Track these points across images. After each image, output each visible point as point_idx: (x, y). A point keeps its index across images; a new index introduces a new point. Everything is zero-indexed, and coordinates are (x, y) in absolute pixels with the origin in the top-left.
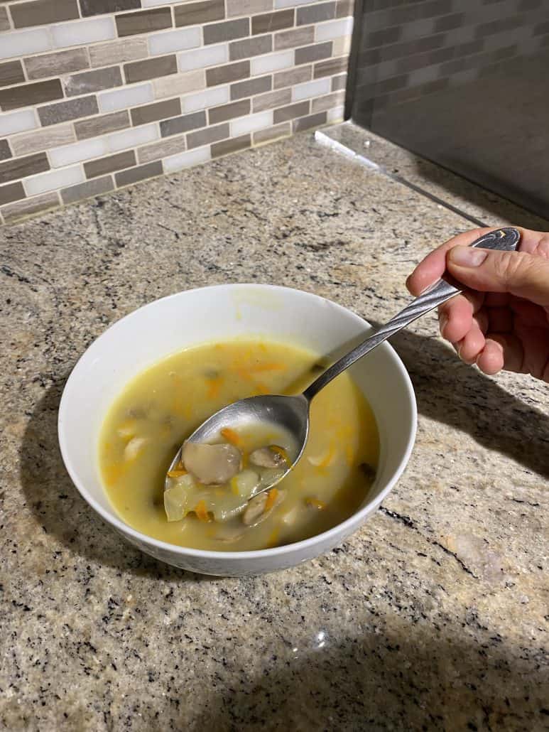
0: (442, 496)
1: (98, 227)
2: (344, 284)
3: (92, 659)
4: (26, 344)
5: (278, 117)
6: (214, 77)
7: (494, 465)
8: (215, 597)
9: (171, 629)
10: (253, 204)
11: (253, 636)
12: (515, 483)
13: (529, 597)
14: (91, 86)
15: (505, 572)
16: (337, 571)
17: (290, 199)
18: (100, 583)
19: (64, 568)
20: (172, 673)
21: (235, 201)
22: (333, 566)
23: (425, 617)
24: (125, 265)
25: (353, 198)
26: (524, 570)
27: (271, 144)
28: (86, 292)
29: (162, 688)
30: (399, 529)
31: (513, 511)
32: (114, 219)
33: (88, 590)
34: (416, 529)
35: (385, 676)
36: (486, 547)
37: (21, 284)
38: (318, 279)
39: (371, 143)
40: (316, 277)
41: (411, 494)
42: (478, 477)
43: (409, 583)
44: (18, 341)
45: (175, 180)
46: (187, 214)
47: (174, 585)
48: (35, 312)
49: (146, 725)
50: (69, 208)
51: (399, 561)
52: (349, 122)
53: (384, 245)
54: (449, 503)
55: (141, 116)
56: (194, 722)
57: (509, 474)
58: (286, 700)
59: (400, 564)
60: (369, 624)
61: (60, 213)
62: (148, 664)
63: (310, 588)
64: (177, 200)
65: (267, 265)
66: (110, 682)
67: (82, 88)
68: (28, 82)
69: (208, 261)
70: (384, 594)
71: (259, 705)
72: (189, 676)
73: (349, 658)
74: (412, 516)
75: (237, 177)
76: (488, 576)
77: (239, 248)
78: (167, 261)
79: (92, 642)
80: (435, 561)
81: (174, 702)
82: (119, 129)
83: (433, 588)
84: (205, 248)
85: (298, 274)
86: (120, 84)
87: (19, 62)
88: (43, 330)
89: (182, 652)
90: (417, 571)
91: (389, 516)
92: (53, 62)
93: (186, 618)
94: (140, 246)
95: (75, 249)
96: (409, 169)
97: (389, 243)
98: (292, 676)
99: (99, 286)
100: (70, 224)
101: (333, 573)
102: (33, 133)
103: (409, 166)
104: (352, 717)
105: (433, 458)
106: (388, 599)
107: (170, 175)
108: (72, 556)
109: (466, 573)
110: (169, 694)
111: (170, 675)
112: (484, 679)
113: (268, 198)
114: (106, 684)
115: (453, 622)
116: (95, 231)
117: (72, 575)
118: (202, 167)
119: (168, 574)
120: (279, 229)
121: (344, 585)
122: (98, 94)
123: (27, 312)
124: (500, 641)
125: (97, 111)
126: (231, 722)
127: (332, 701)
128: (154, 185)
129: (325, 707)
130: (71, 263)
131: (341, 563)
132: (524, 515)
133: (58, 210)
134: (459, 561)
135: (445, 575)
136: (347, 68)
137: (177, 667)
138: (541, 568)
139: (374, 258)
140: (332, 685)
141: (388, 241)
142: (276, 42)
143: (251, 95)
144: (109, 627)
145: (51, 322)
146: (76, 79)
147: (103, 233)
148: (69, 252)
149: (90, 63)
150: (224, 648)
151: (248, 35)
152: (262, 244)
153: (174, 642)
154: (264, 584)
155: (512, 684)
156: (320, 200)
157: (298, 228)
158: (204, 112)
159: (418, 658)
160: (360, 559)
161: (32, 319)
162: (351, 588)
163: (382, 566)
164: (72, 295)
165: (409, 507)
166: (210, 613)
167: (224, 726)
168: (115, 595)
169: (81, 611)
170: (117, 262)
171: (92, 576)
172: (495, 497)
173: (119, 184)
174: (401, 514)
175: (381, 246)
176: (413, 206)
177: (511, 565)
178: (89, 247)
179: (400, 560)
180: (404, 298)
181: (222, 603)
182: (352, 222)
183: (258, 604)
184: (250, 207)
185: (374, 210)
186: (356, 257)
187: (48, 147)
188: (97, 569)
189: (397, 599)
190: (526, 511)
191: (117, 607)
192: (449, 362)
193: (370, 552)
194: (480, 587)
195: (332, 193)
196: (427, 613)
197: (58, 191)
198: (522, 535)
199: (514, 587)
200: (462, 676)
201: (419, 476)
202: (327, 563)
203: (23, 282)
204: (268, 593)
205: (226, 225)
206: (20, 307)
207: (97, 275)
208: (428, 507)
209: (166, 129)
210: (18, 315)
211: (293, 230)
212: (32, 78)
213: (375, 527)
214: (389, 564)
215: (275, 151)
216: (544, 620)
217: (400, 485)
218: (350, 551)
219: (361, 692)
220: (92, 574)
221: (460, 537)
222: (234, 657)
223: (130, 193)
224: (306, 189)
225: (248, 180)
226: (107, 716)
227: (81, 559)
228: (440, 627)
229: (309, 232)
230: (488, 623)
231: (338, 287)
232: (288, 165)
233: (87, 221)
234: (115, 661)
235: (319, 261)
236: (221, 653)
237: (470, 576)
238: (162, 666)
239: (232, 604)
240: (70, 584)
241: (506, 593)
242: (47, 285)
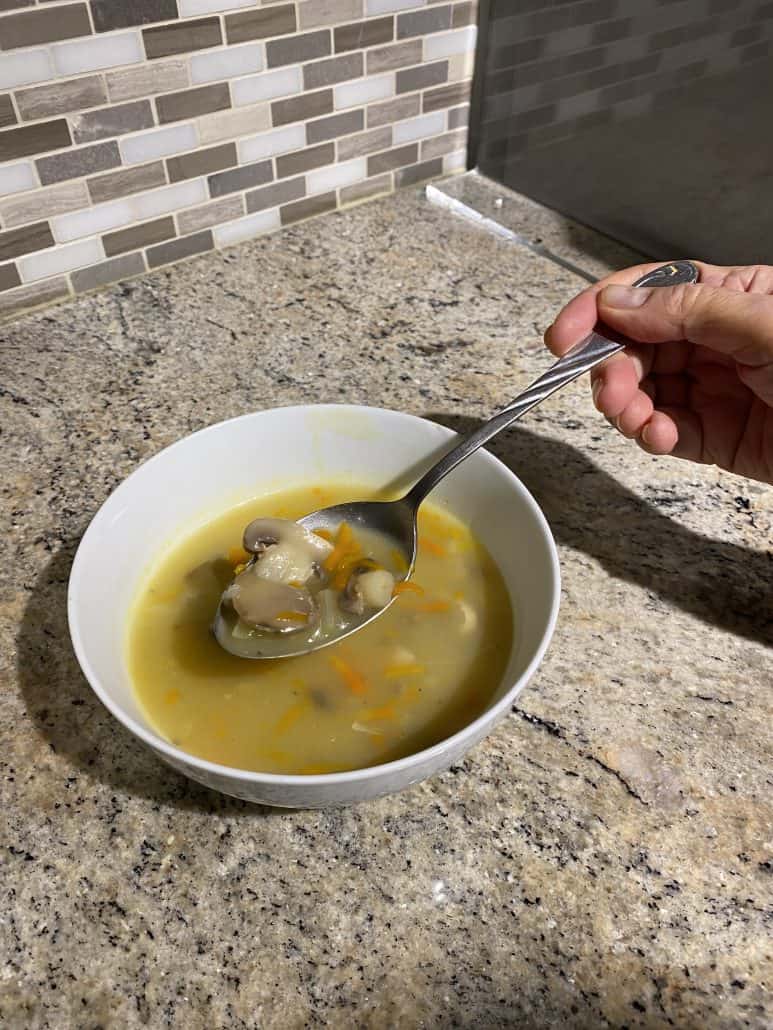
0: (599, 692)
1: (124, 324)
2: (467, 400)
3: (120, 924)
4: (23, 490)
5: (373, 166)
6: (283, 113)
7: (671, 649)
8: (289, 837)
9: (229, 881)
10: (340, 289)
11: (341, 889)
12: (701, 674)
13: (718, 829)
14: (110, 128)
15: (684, 795)
16: (456, 797)
17: (391, 281)
18: (131, 820)
19: (80, 801)
20: (229, 941)
21: (315, 286)
22: (450, 792)
23: (575, 859)
24: (161, 377)
25: (479, 280)
26: (712, 793)
27: (365, 204)
28: (107, 416)
29: (216, 962)
30: (540, 739)
31: (697, 712)
32: (145, 313)
33: (114, 830)
34: (564, 738)
35: (521, 940)
36: (660, 763)
37: (16, 407)
38: (430, 395)
39: (503, 202)
40: (428, 391)
41: (558, 691)
42: (649, 666)
43: (553, 813)
44: (13, 486)
45: (231, 258)
46: (247, 304)
47: (232, 821)
48: (37, 445)
49: (194, 1012)
50: (83, 299)
51: (540, 783)
52: (474, 172)
53: (522, 346)
54: (610, 702)
55: (181, 168)
56: (261, 1008)
57: (692, 661)
58: (385, 975)
59: (542, 787)
60: (500, 869)
61: (69, 306)
62: (197, 929)
63: (418, 821)
64: (233, 286)
65: (359, 376)
66: (144, 955)
67: (99, 132)
68: (21, 125)
69: (276, 370)
70: (520, 828)
71: (349, 983)
72: (253, 945)
73: (472, 917)
74: (558, 721)
75: (318, 252)
76: (662, 802)
77: (320, 352)
78: (219, 371)
79: (120, 901)
80: (589, 782)
81: (232, 981)
82: (151, 188)
83: (587, 818)
84: (272, 353)
85: (402, 387)
86: (150, 124)
87: (8, 96)
88: (48, 471)
89: (243, 913)
90: (565, 796)
91: (526, 722)
92: (55, 96)
93: (249, 866)
94: (181, 351)
95: (91, 356)
96: (557, 238)
97: (529, 343)
98: (394, 943)
99: (126, 407)
100: (84, 321)
101: (451, 802)
102: (31, 195)
103: (557, 234)
104: (476, 997)
105: (588, 641)
106: (525, 835)
107: (225, 249)
108: (91, 783)
109: (632, 799)
110: (226, 970)
111: (227, 944)
112: (655, 941)
113: (360, 281)
114: (139, 958)
115: (613, 865)
116: (120, 330)
117: (90, 809)
118: (269, 238)
119: (223, 807)
120: (376, 324)
121: (465, 817)
122: (120, 139)
123: (25, 445)
124: (678, 889)
125: (119, 163)
126: (311, 1006)
127: (449, 974)
128: (201, 264)
129: (438, 983)
130: (87, 376)
131: (461, 786)
132: (712, 717)
133: (67, 302)
134: (622, 781)
135: (604, 802)
136: (468, 97)
137: (236, 933)
138: (733, 789)
139: (508, 363)
140: (449, 953)
141: (528, 339)
142: (368, 64)
143: (335, 137)
144: (143, 880)
145: (59, 459)
146: (89, 119)
147: (130, 333)
148: (83, 360)
149: (107, 94)
150: (301, 907)
151: (329, 53)
152: (353, 347)
153: (232, 899)
154: (355, 818)
155: (694, 947)
156: (433, 283)
157: (403, 323)
158: (270, 162)
159: (566, 915)
160: (487, 782)
161: (33, 456)
162: (475, 821)
163: (517, 790)
164: (88, 421)
165: (554, 709)
166: (281, 859)
167: (300, 1012)
168: (151, 837)
169: (104, 860)
170: (150, 374)
171: (119, 811)
172: (672, 693)
173: (152, 265)
174: (542, 718)
175: (518, 347)
176: (563, 290)
177: (693, 785)
178: (111, 353)
179: (543, 781)
180: (548, 419)
181: (297, 844)
182: (478, 314)
183: (347, 845)
184: (335, 293)
185: (509, 297)
186: (482, 363)
187: (52, 213)
188: (127, 802)
189: (538, 835)
190: (715, 712)
191: (154, 853)
192: (611, 507)
193: (501, 772)
194: (651, 816)
195: (449, 273)
196: (579, 854)
197: (67, 276)
198: (708, 744)
199: (697, 816)
200: (626, 938)
201: (569, 666)
202: (442, 787)
203: (19, 404)
204: (362, 829)
205: (303, 320)
206: (15, 439)
207: (122, 392)
208: (582, 710)
209: (217, 186)
210: (12, 450)
211: (396, 325)
212: (26, 118)
213: (507, 737)
214: (526, 787)
215: (370, 214)
216: (738, 859)
217: (543, 678)
218: (473, 771)
219: (489, 962)
220: (119, 808)
221: (625, 749)
222: (314, 919)
223: (168, 276)
224: (414, 268)
225: (332, 256)
226: (141, 1001)
227: (103, 788)
228: (596, 873)
229: (418, 328)
230: (662, 866)
231: (457, 405)
232: (389, 234)
233: (108, 317)
234: (152, 927)
235: (432, 368)
236: (297, 914)
237: (638, 801)
238: (216, 932)
239: (312, 846)
240: (89, 823)
241: (687, 823)
242: (51, 406)
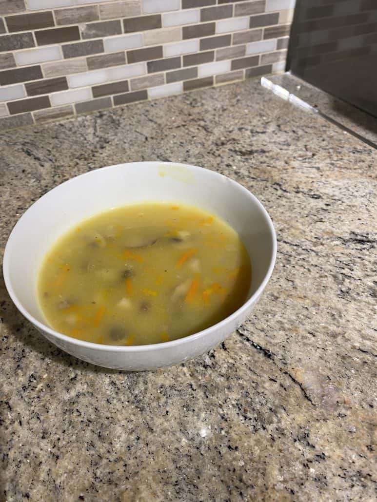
0: (300, 338)
1: (95, 130)
2: (259, 179)
3: (7, 414)
4: (26, 198)
5: (235, 65)
6: (188, 33)
7: (348, 321)
8: (106, 386)
9: (68, 403)
10: (205, 122)
11: (126, 419)
12: (364, 337)
13: (357, 428)
14: (99, 33)
15: (339, 405)
16: (203, 381)
17: (233, 120)
18: (28, 362)
19: (7, 348)
20: (60, 435)
21: (193, 120)
22: (200, 378)
23: (264, 428)
24: (106, 154)
25: (279, 123)
26: (357, 406)
27: (228, 85)
28: (76, 169)
29: (49, 445)
30: (259, 358)
31: (357, 358)
32: (107, 125)
33: (19, 366)
34: (273, 360)
35: (221, 468)
36: (328, 383)
37: (35, 161)
38: (240, 174)
39: (301, 87)
40: (239, 173)
41: (275, 333)
42: (332, 328)
43: (257, 400)
44: (22, 196)
45: (155, 103)
46: (157, 125)
47: (79, 372)
48: (38, 179)
49: (30, 469)
50: (79, 117)
51: (253, 382)
52: (288, 73)
53: (296, 155)
54: (305, 344)
55: (134, 56)
56: (66, 475)
57: (359, 329)
58: (138, 472)
59: (254, 385)
60: (218, 426)
61: (73, 120)
62: (45, 425)
63: (178, 391)
64: (153, 117)
65: (205, 162)
66: (14, 433)
67: (94, 34)
68: (56, 27)
69: (163, 156)
70: (236, 405)
71: (117, 472)
72: (71, 439)
73: (196, 450)
74: (271, 350)
75: (199, 104)
76: (325, 406)
77: (188, 149)
78: (135, 154)
79: (11, 402)
80: (282, 386)
81: (55, 457)
82: (118, 65)
83: (277, 407)
84: (163, 148)
85: (226, 170)
86: (120, 33)
87: (51, 12)
88: (40, 191)
89: (71, 422)
90: (266, 392)
91: (253, 347)
92: (74, 14)
93: (81, 397)
94: (119, 144)
95: (76, 142)
96: (326, 105)
97: (300, 154)
98: (147, 454)
99: (85, 166)
100: (77, 127)
101: (199, 383)
102: (58, 63)
103: (327, 104)
104: (186, 496)
105: (299, 309)
106: (237, 410)
107: (153, 100)
108: (15, 341)
109: (306, 401)
110: (53, 450)
111: (58, 436)
112: (303, 487)
113: (217, 119)
114: (11, 434)
115: (287, 437)
116: (93, 132)
117: (11, 353)
118: (176, 97)
119: (77, 364)
120: (220, 139)
121: (205, 393)
122: (104, 39)
123: (33, 178)
124: (324, 458)
125: (103, 51)
126: (92, 480)
127: (174, 479)
128: (140, 106)
129: (167, 483)
130: (71, 151)
131: (207, 376)
132: (366, 362)
133: (72, 118)
134: (303, 390)
135: (289, 399)
136: (289, 33)
137: (64, 432)
138: (372, 406)
139: (286, 163)
140: (177, 467)
141: (300, 152)
142: (235, 11)
143: (214, 48)
144: (26, 394)
145: (47, 186)
146: (89, 27)
147: (97, 134)
148: (72, 144)
149: (100, 16)
150: (102, 424)
151: (215, 4)
152: (205, 148)
153: (68, 413)
154: (144, 382)
155: (327, 495)
156: (255, 122)
157: (234, 140)
158: (180, 58)
159: (251, 460)
160: (223, 376)
161: (36, 183)
162: (211, 397)
163: (239, 383)
164: (66, 171)
165: (271, 343)
166: (99, 397)
167: (86, 482)
168: (36, 372)
169: (9, 380)
170: (101, 152)
171: (24, 357)
172: (344, 345)
173: (116, 104)
174: (263, 347)
175: (294, 156)
176: (325, 131)
177: (346, 400)
178: (85, 142)
179: (255, 381)
180: (303, 192)
181: (109, 391)
182: (275, 138)
183: (136, 396)
184: (202, 123)
185: (294, 132)
186: (272, 162)
187: (68, 73)
188: (29, 353)
189: (245, 411)
190: (368, 360)
191: (35, 381)
192: (328, 241)
193: (232, 372)
194: (316, 413)
195: (264, 118)
196: (267, 426)
197: (73, 105)
198: (360, 377)
199: (344, 418)
200: (285, 481)
201: (285, 321)
202: (196, 374)
203: (36, 160)
204: (146, 389)
205: (183, 134)
206: (30, 175)
207: (86, 159)
208: (288, 347)
209: (151, 67)
210: (27, 180)
211: (230, 140)
212: (59, 24)
213: (240, 354)
214: (245, 383)
215: (230, 89)
216: (366, 449)
217: (268, 325)
218: (216, 369)
219: (199, 478)
220: (24, 355)
221: (308, 372)
222: (108, 432)
223: (122, 110)
224: (246, 115)
225: (206, 107)
226: (6, 457)
227: (20, 344)
228: (275, 439)
229: (241, 142)
230: (317, 443)
231: (253, 181)
232: (237, 98)
233: (89, 126)
234: (23, 419)
235: (244, 162)
236: (99, 428)
237: (310, 403)
238: (54, 428)
239: (117, 393)
240: (8, 360)
241: (338, 421)
242: (51, 163)
